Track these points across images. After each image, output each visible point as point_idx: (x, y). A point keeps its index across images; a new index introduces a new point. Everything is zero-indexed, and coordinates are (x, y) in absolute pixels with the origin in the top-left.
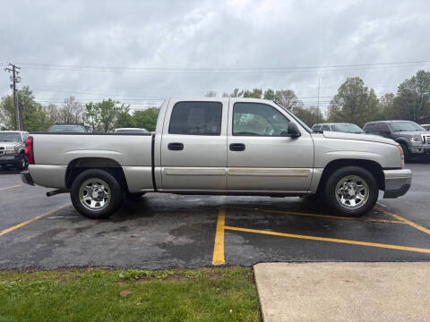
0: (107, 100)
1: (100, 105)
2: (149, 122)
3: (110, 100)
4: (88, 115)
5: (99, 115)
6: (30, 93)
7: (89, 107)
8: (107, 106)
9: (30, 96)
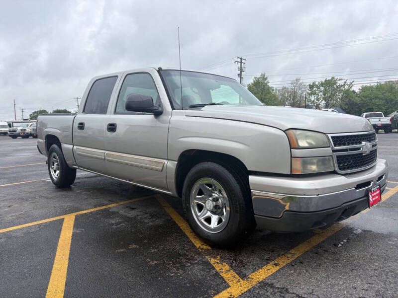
0: (329, 78)
1: (322, 84)
2: (376, 98)
3: (333, 78)
4: (310, 94)
5: (321, 94)
6: (266, 79)
7: (311, 87)
8: (329, 84)
9: (266, 82)
